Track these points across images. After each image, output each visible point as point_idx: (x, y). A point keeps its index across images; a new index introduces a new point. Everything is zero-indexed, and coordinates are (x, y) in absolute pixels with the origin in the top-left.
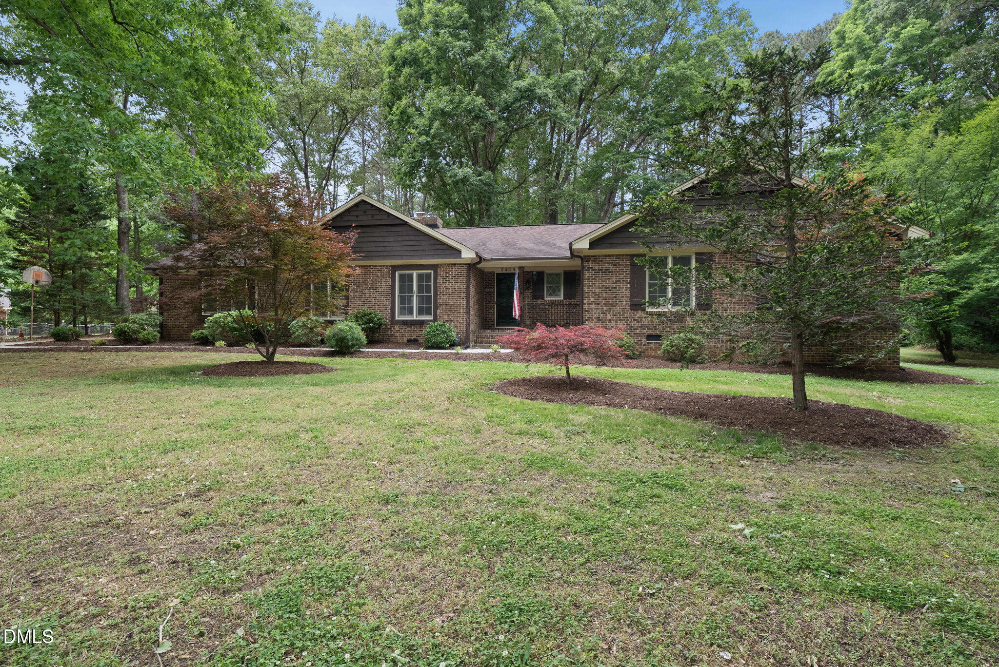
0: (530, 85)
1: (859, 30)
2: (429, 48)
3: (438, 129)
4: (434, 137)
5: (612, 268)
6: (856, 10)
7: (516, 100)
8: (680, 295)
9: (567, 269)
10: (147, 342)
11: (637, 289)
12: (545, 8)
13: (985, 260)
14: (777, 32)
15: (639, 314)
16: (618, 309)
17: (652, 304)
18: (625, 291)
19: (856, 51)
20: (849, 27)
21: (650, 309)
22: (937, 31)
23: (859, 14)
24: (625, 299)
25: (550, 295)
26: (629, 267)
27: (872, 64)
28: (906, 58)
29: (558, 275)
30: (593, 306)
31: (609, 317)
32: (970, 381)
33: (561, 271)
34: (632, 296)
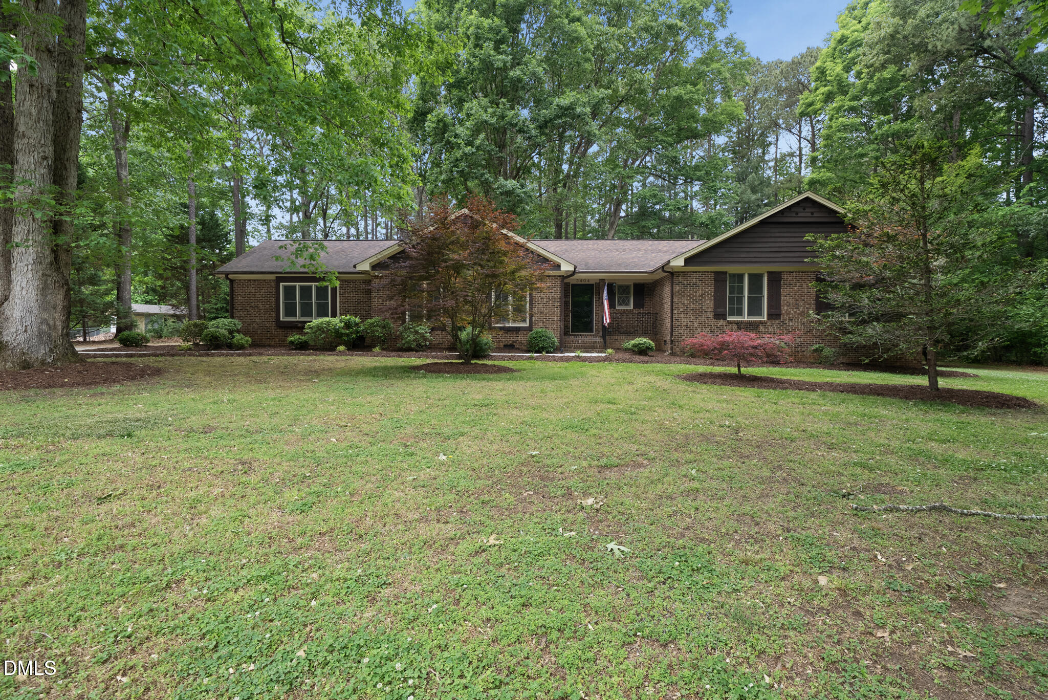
0: (571, 103)
1: (839, 69)
2: (472, 60)
3: (483, 140)
4: (478, 148)
5: (699, 283)
6: (835, 49)
7: (558, 117)
8: (755, 309)
9: (637, 282)
10: (241, 347)
11: (719, 301)
12: (579, 28)
13: (964, 280)
14: (758, 59)
15: (721, 322)
16: (703, 318)
17: (731, 314)
18: (709, 303)
19: (836, 87)
20: (829, 64)
21: (730, 319)
22: (904, 76)
23: (837, 53)
24: (709, 310)
25: (620, 305)
26: (713, 282)
27: (850, 100)
28: (878, 98)
29: (628, 287)
30: (682, 316)
31: (696, 325)
32: (976, 376)
33: (631, 283)
34: (716, 306)
